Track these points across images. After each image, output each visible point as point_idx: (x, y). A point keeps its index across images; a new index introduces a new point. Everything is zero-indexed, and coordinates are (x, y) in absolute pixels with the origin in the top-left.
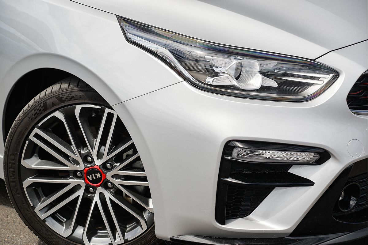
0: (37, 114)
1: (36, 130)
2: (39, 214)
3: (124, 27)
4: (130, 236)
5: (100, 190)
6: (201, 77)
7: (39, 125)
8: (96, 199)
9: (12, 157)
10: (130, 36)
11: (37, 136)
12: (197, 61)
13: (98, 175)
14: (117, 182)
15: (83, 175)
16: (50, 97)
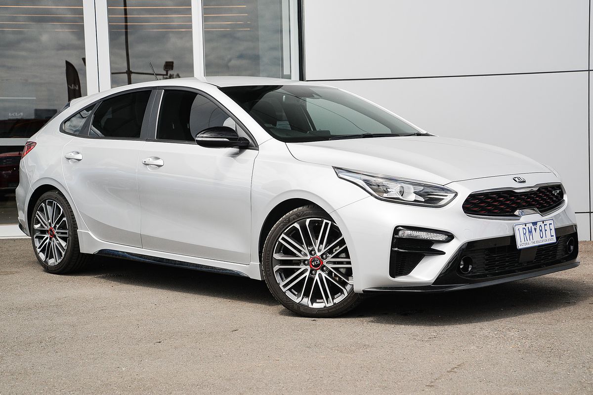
0: (284, 225)
1: (283, 235)
2: (282, 288)
3: (337, 171)
4: (337, 301)
5: (319, 272)
6: (381, 194)
7: (285, 232)
8: (317, 277)
9: (268, 252)
10: (341, 176)
11: (283, 239)
12: (379, 186)
13: (318, 262)
14: (330, 266)
15: (309, 263)
16: (292, 215)
